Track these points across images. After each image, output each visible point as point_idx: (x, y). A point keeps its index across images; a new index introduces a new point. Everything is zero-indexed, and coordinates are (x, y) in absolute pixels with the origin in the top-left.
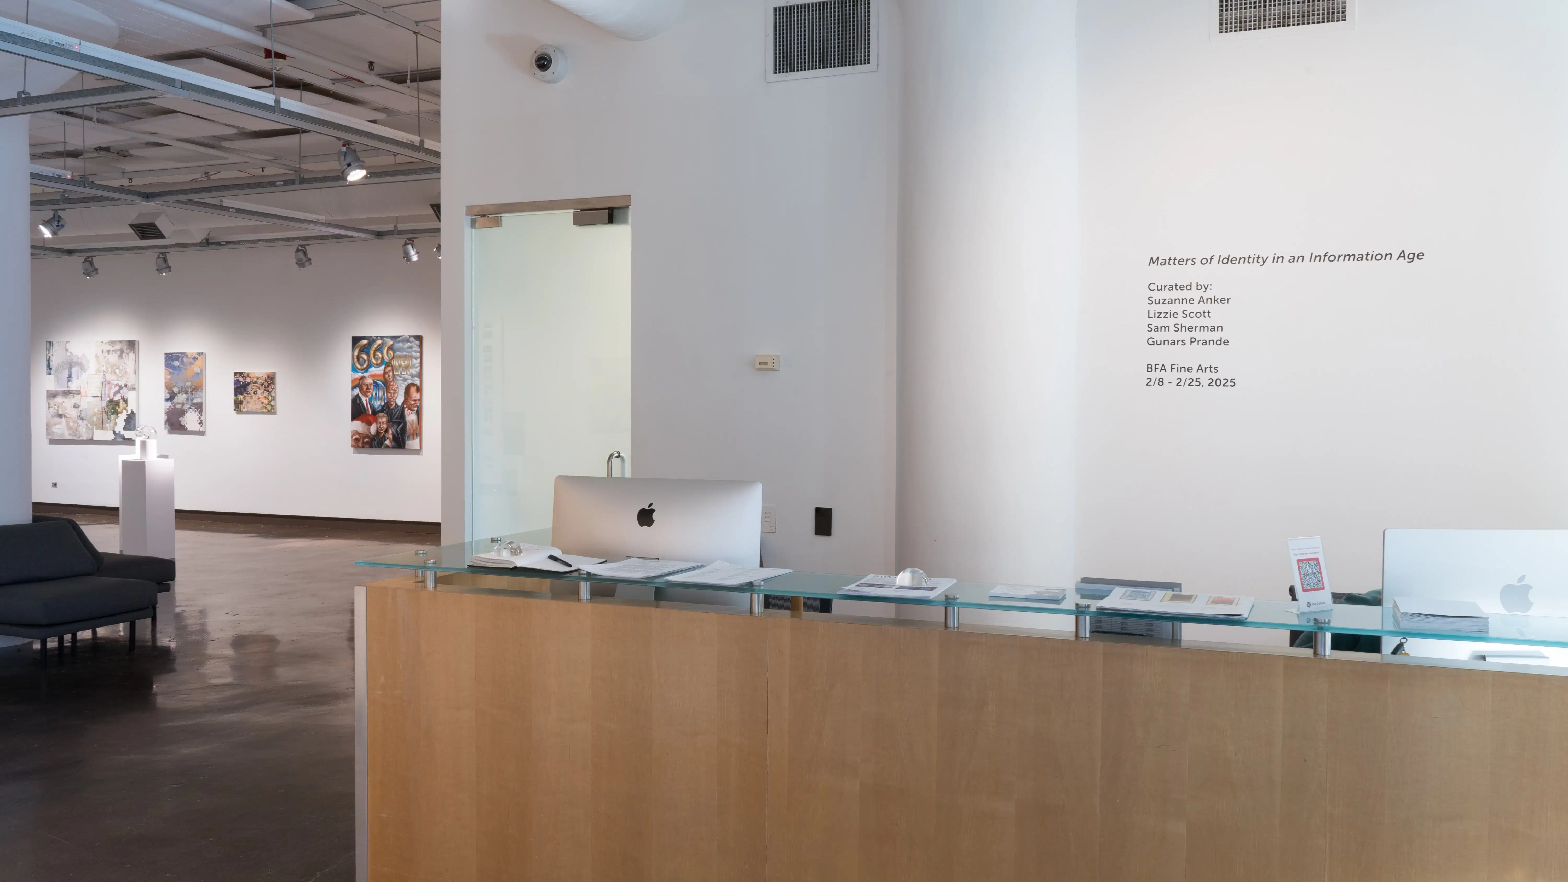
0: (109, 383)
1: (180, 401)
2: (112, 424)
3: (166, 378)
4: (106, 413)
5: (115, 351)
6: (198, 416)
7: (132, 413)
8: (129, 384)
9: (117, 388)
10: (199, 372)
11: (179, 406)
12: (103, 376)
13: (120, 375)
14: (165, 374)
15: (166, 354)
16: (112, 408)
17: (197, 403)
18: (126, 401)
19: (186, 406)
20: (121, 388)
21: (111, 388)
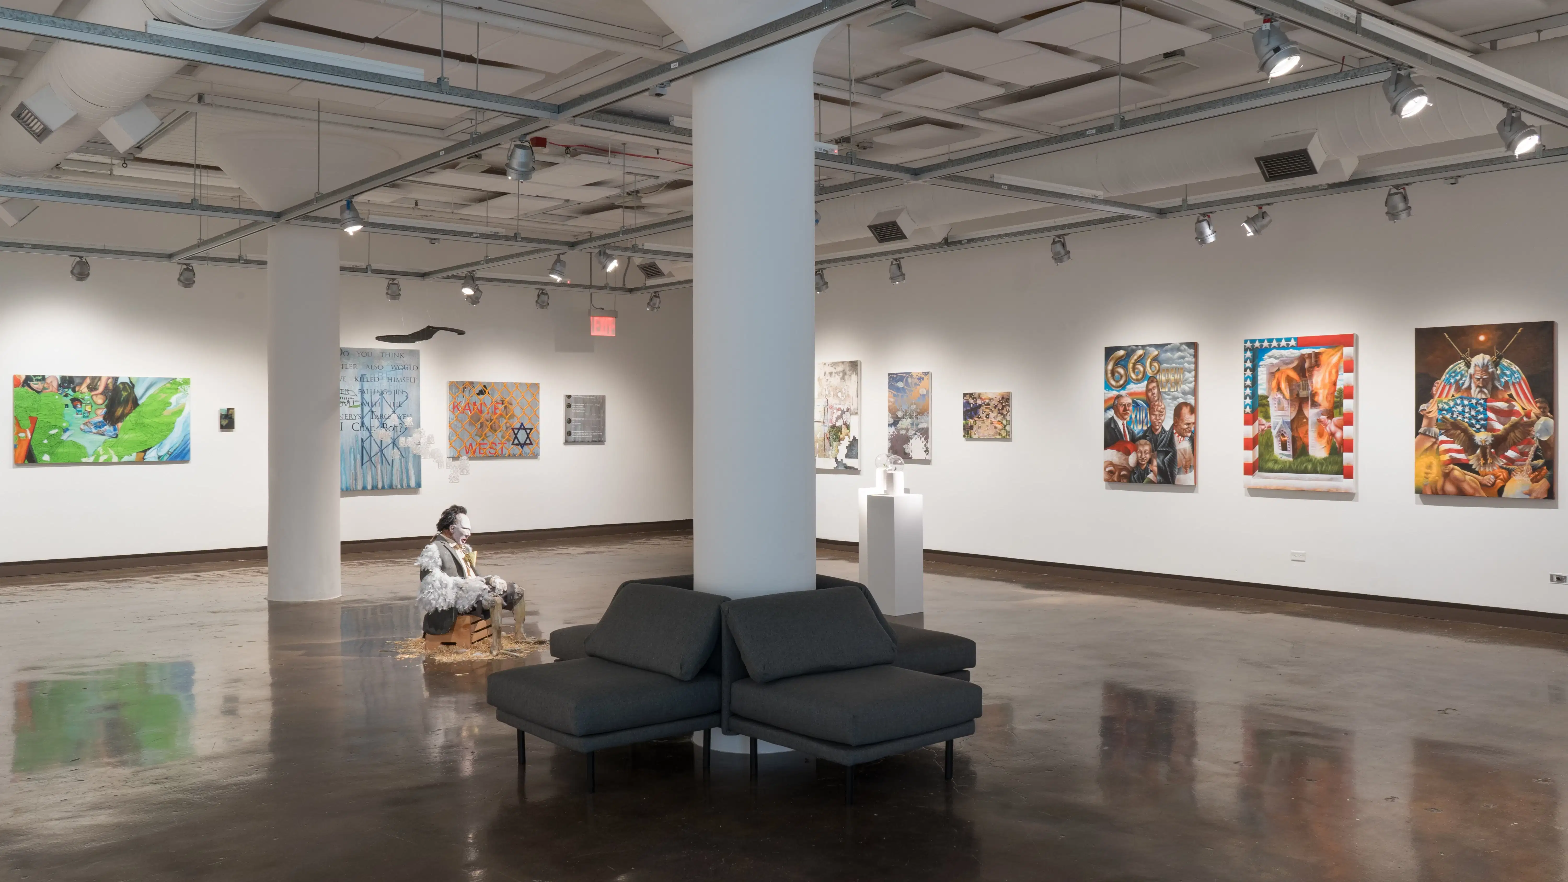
0: (832, 407)
1: (904, 427)
2: (834, 452)
3: (889, 402)
4: (829, 439)
5: (837, 373)
6: (924, 444)
7: (855, 439)
8: (852, 408)
9: (840, 412)
10: (925, 393)
11: (903, 432)
12: (825, 400)
13: (843, 398)
14: (889, 397)
15: (889, 374)
16: (834, 434)
17: (923, 429)
18: (848, 427)
19: (911, 432)
20: (843, 412)
21: (833, 413)
